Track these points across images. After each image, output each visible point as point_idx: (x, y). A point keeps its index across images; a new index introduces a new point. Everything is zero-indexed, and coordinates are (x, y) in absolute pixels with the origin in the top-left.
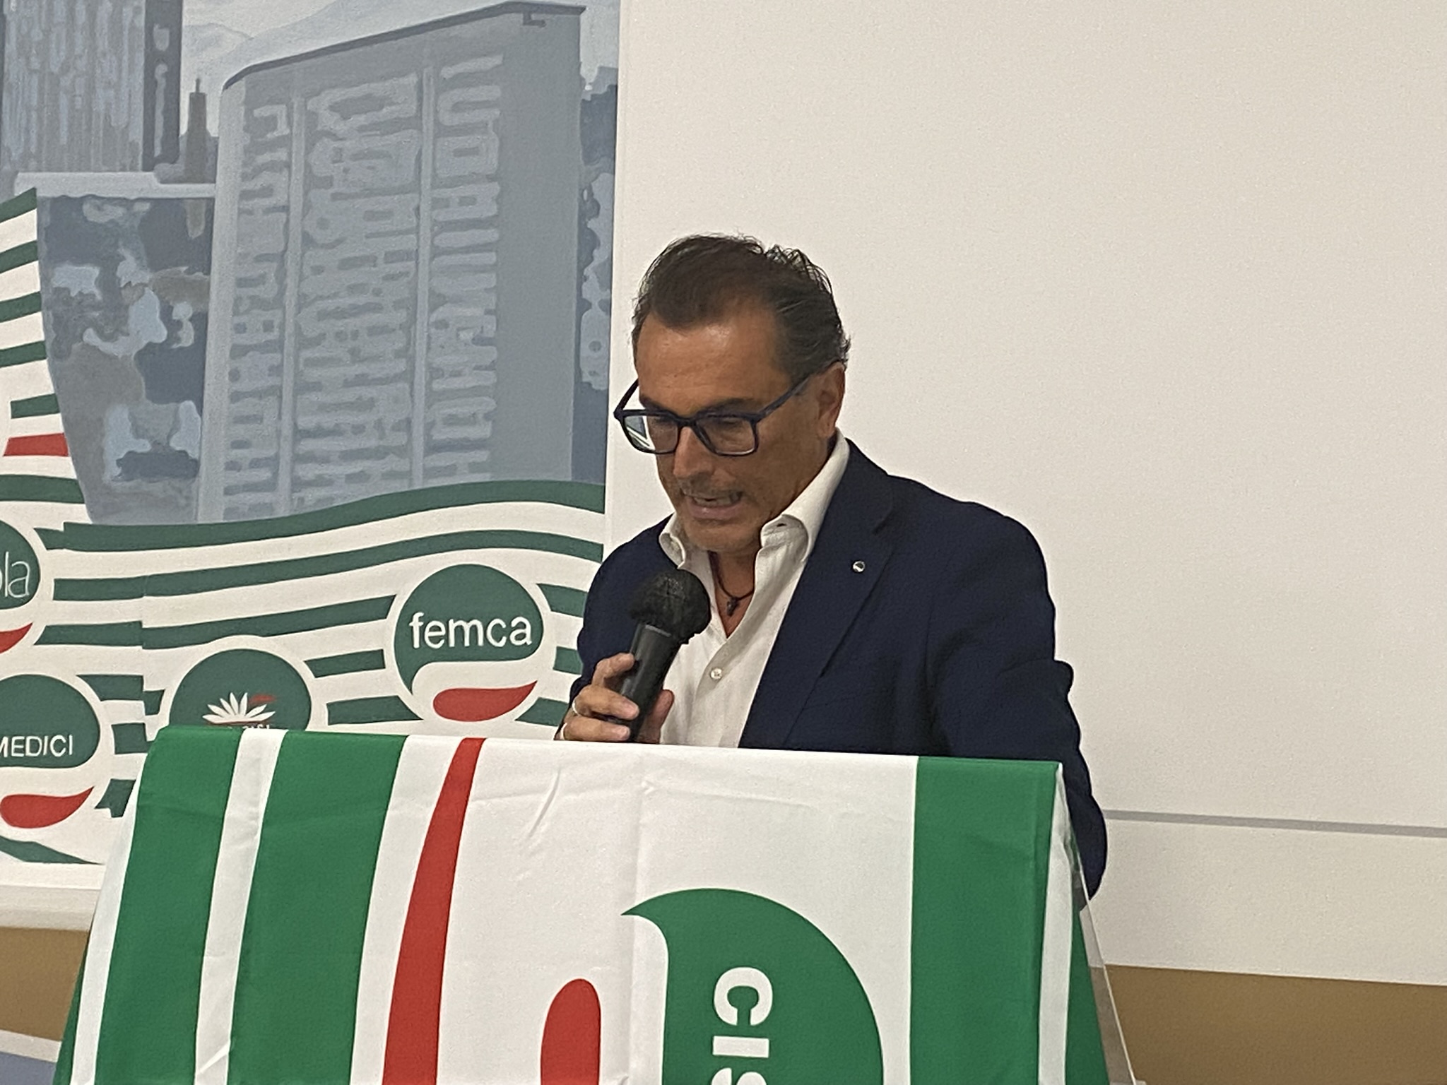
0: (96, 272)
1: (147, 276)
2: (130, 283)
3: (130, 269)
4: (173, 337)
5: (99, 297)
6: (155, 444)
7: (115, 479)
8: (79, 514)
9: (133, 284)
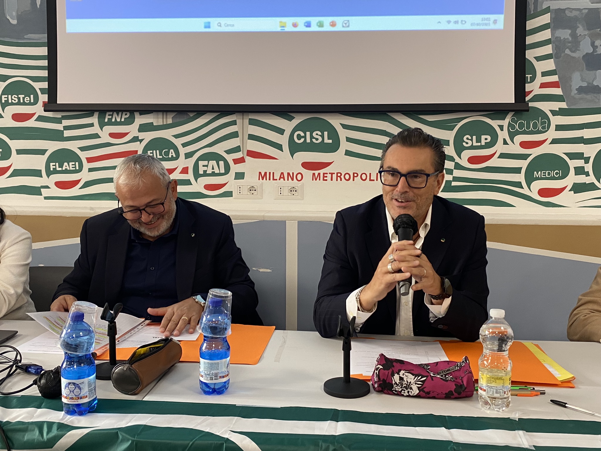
0: (570, 31)
1: (586, 32)
2: (580, 35)
3: (581, 30)
4: (594, 50)
5: (570, 39)
6: (588, 83)
7: (575, 94)
8: (563, 105)
9: (582, 35)
